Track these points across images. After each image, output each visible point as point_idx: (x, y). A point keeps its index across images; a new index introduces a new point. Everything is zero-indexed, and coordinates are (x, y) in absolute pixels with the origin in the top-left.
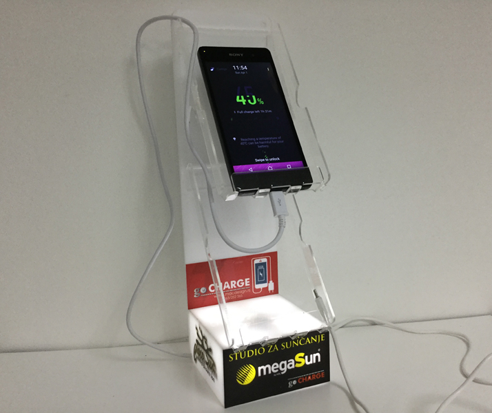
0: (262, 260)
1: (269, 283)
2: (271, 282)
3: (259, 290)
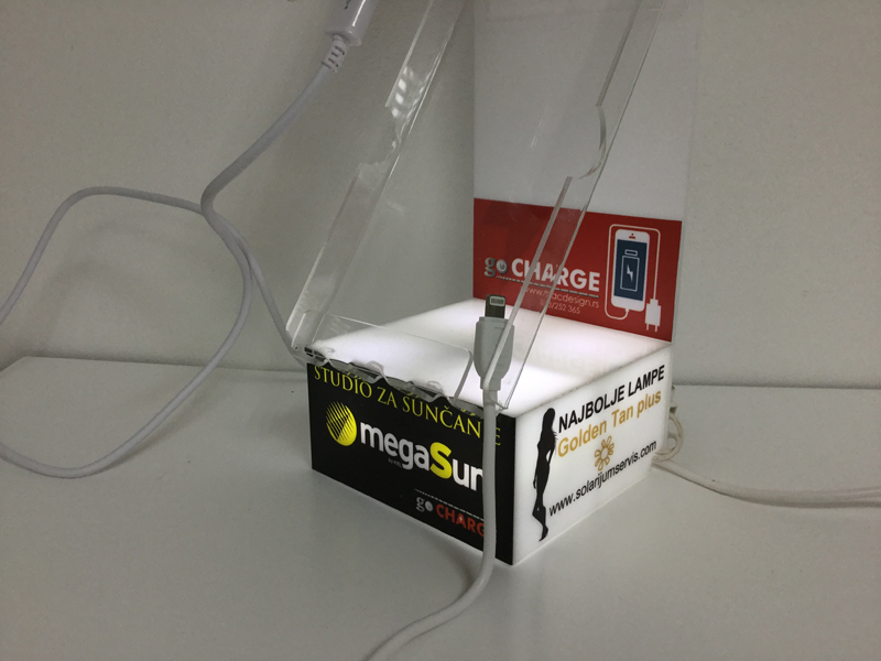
0: (636, 234)
1: (648, 301)
2: (654, 302)
3: (621, 311)
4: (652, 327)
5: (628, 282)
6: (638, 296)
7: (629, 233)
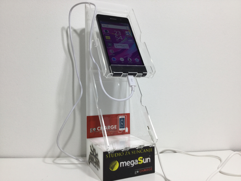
0: (123, 117)
1: (126, 128)
2: (127, 128)
3: (121, 131)
4: (127, 132)
5: (122, 125)
6: (124, 128)
7: (121, 117)
